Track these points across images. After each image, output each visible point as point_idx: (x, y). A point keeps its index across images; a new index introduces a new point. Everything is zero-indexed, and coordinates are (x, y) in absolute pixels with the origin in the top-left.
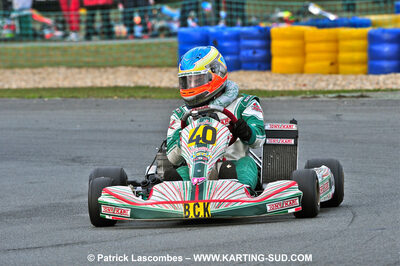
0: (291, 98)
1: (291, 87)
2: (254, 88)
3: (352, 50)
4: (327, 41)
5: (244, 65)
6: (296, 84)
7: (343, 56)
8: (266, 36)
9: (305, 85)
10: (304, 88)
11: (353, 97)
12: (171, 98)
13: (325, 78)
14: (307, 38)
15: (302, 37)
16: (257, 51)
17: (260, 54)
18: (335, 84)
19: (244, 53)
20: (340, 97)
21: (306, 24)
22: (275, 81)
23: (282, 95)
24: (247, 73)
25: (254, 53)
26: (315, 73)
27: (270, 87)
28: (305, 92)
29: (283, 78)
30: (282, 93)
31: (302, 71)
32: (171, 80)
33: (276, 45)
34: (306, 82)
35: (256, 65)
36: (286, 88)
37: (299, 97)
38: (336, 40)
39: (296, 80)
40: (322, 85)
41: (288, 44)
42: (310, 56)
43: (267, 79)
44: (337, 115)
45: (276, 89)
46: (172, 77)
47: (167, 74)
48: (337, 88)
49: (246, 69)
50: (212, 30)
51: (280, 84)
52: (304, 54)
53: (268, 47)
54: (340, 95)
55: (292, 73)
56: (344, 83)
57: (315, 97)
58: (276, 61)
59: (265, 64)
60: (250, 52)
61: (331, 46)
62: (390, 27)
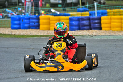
0: (46, 37)
1: (46, 34)
2: (34, 34)
4: (57, 20)
5: (31, 27)
6: (47, 33)
8: (38, 19)
9: (50, 34)
12: (9, 37)
14: (51, 19)
15: (49, 19)
16: (35, 23)
17: (36, 24)
19: (31, 24)
21: (50, 15)
22: (41, 32)
23: (43, 37)
24: (32, 30)
25: (34, 23)
27: (39, 34)
28: (50, 36)
29: (43, 31)
30: (43, 36)
31: (49, 29)
32: (9, 32)
33: (41, 21)
34: (50, 33)
35: (35, 27)
36: (44, 35)
39: (47, 32)
41: (44, 21)
42: (51, 25)
43: (38, 32)
45: (41, 35)
46: (9, 31)
47: (8, 30)
49: (32, 28)
50: (21, 16)
51: (42, 33)
52: (49, 24)
53: (39, 22)
55: (46, 30)
58: (41, 26)
59: (38, 27)
60: (33, 23)
62: (76, 16)
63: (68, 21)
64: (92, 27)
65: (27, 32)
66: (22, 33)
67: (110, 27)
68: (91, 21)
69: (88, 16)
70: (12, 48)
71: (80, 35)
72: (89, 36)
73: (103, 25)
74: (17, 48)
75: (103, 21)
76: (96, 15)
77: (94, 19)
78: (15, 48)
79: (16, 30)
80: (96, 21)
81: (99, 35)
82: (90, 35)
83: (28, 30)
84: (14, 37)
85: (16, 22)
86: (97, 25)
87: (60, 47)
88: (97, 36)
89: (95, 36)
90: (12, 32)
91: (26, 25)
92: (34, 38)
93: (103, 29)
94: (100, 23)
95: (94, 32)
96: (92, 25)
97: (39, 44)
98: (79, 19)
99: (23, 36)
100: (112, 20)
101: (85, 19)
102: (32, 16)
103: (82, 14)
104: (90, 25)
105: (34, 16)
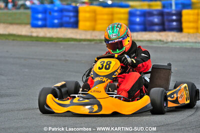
0: (89, 43)
1: (89, 37)
2: (69, 37)
3: (121, 19)
4: (108, 14)
5: (64, 25)
8: (76, 11)
10: (95, 38)
12: (28, 40)
14: (97, 12)
15: (94, 12)
17: (72, 20)
19: (65, 19)
22: (80, 34)
27: (78, 37)
29: (84, 32)
30: (85, 40)
31: (94, 29)
33: (81, 15)
34: (96, 35)
35: (71, 25)
36: (86, 38)
37: (93, 43)
38: (112, 14)
39: (91, 34)
41: (88, 15)
42: (99, 22)
43: (76, 33)
45: (81, 38)
47: (25, 29)
49: (66, 27)
51: (83, 35)
52: (95, 20)
53: (77, 16)
55: (89, 30)
58: (81, 24)
59: (75, 25)
60: (68, 19)
61: (109, 17)
63: (126, 16)
64: (166, 27)
65: (57, 32)
66: (48, 35)
67: (197, 28)
68: (166, 17)
69: (160, 8)
70: (32, 59)
71: (145, 41)
72: (162, 43)
73: (184, 25)
74: (41, 60)
75: (184, 18)
76: (174, 8)
77: (171, 14)
78: (38, 59)
79: (39, 30)
80: (174, 17)
81: (178, 40)
82: (163, 41)
83: (59, 30)
84: (37, 41)
85: (40, 16)
86: (175, 23)
87: (106, 69)
88: (175, 42)
89: (172, 42)
90: (32, 32)
91: (56, 21)
92: (69, 43)
93: (185, 30)
94: (180, 21)
95: (170, 36)
96: (166, 23)
97: (77, 54)
98: (146, 14)
99: (51, 39)
101: (155, 13)
102: (66, 7)
103: (149, 6)
104: (163, 24)
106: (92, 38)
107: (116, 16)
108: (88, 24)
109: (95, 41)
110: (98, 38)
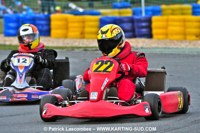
3: (92, 27)
4: (79, 22)
7: (87, 30)
8: (48, 20)
10: (67, 46)
11: (92, 50)
13: (78, 40)
14: (69, 20)
15: (66, 20)
16: (44, 26)
17: (45, 28)
18: (83, 44)
20: (85, 50)
22: (53, 42)
25: (42, 27)
26: (73, 38)
27: (50, 45)
29: (57, 40)
31: (66, 37)
33: (53, 24)
34: (68, 42)
35: (43, 33)
36: (59, 46)
37: (65, 50)
38: (84, 22)
39: (63, 41)
40: (76, 44)
41: (59, 23)
42: (70, 29)
43: (49, 41)
44: (85, 60)
45: (53, 46)
48: (84, 46)
50: (21, 15)
51: (55, 43)
52: (67, 28)
53: (49, 25)
54: (86, 49)
55: (61, 38)
56: (88, 43)
57: (73, 50)
58: (53, 32)
59: (47, 32)
60: (40, 27)
61: (81, 25)
62: (110, 16)
63: (97, 24)
64: (137, 33)
67: (167, 34)
68: (136, 24)
69: (130, 15)
73: (154, 31)
75: (154, 24)
76: (144, 14)
77: (140, 21)
79: (12, 38)
80: (144, 24)
81: (148, 46)
84: (10, 49)
86: (144, 30)
88: (145, 48)
89: (142, 48)
90: (5, 41)
93: (155, 36)
94: (150, 27)
95: (140, 43)
96: (137, 30)
100: (170, 23)
101: (125, 20)
102: (38, 15)
103: (120, 13)
104: (133, 30)
105: (41, 15)
106: (64, 45)
107: (87, 24)
108: (60, 32)
109: (67, 49)
110: (70, 45)
